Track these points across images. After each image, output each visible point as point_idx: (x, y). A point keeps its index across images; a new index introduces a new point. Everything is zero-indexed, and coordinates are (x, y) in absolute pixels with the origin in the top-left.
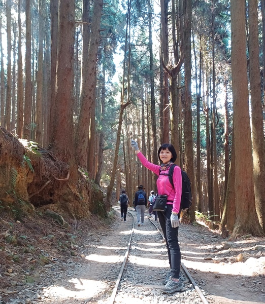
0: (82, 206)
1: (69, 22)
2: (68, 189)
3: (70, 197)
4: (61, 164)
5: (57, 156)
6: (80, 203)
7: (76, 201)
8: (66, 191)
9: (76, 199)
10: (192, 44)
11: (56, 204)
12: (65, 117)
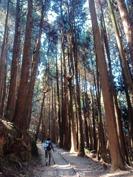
0: (28, 153)
1: (27, 63)
2: (21, 144)
3: (22, 148)
4: (19, 130)
5: (17, 125)
6: (27, 151)
7: (25, 151)
8: (20, 145)
9: (25, 149)
10: (78, 71)
11: (14, 154)
12: (22, 105)
